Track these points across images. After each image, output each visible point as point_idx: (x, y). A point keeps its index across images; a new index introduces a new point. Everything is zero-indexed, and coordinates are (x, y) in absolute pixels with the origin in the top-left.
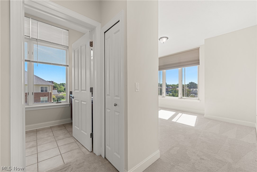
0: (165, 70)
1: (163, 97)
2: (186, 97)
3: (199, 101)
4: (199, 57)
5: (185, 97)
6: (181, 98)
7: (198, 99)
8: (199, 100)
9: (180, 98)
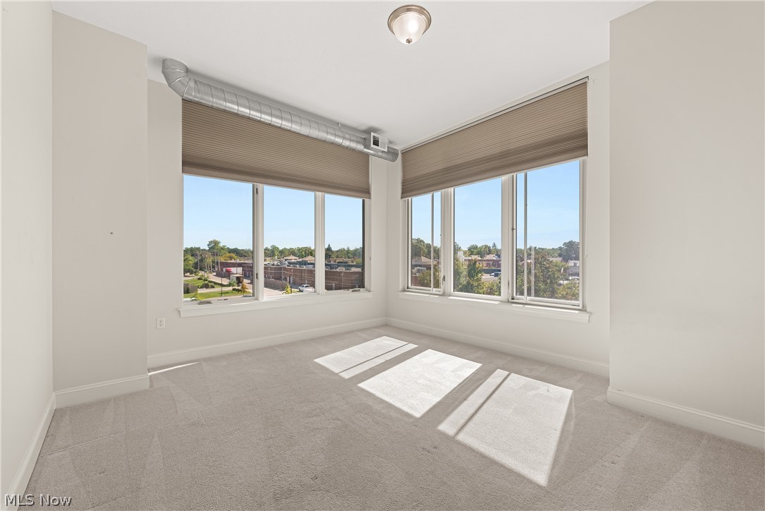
0: (452, 189)
1: (443, 295)
2: (529, 294)
3: (585, 316)
4: (585, 122)
5: (525, 298)
6: (512, 300)
7: (580, 307)
8: (585, 311)
9: (505, 302)
